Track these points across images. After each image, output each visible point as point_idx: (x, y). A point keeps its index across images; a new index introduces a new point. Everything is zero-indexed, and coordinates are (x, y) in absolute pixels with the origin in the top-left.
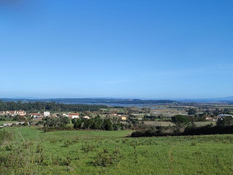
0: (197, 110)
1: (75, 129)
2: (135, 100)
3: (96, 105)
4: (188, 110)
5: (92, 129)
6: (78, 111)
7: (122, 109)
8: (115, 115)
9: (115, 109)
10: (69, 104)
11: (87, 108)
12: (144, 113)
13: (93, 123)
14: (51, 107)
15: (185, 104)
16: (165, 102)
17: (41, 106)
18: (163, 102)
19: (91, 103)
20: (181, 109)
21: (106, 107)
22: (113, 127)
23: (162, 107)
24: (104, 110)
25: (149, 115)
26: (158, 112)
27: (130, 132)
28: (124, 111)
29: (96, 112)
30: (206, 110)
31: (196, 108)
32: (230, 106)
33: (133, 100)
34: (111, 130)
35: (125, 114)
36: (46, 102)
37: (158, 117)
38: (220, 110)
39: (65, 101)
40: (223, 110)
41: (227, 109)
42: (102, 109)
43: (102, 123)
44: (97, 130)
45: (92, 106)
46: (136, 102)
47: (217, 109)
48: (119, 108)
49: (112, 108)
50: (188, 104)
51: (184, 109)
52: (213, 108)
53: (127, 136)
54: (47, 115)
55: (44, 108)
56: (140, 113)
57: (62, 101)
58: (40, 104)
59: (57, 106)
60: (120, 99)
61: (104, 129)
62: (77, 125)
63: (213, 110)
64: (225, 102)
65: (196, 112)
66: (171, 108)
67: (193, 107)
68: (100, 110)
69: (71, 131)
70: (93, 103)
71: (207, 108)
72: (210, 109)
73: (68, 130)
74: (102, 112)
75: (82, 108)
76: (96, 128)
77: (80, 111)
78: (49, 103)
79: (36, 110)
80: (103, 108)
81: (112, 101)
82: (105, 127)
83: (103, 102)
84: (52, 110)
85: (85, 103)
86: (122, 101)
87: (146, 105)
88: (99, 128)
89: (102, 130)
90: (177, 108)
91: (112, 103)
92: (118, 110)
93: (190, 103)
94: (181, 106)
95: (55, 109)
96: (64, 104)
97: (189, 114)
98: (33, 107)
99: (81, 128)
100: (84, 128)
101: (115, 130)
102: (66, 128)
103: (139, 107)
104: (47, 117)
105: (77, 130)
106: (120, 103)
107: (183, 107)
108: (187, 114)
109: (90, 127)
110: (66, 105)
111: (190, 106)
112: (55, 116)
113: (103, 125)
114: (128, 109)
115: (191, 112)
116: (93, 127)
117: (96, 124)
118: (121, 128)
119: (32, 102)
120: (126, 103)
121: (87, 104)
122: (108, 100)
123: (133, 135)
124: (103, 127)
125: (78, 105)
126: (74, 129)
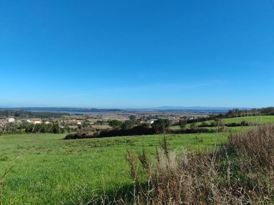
0: (137, 116)
1: (27, 132)
2: (93, 109)
3: (60, 113)
4: (130, 116)
5: (42, 133)
6: (44, 118)
7: (82, 116)
8: (75, 120)
9: (76, 116)
10: (37, 112)
11: (52, 115)
12: (98, 119)
13: (43, 127)
14: (19, 114)
15: (129, 112)
16: (115, 111)
17: (11, 113)
18: (113, 111)
19: (57, 111)
20: (126, 116)
21: (68, 115)
22: (61, 130)
23: (112, 114)
24: (66, 116)
25: (101, 120)
26: (109, 118)
27: (64, 135)
28: (82, 117)
29: (59, 118)
30: (143, 116)
31: (137, 115)
32: (160, 113)
33: (91, 109)
34: (59, 133)
35: (83, 120)
36: (15, 110)
37: (108, 121)
38: (152, 116)
39: (35, 110)
40: (155, 116)
41: (157, 115)
42: (64, 116)
43: (51, 128)
44: (46, 133)
45: (56, 114)
46: (93, 110)
47: (150, 115)
48: (79, 115)
49: (74, 115)
50: (131, 112)
51: (128, 115)
52: (148, 115)
53: (62, 138)
54: (11, 121)
55: (13, 115)
56: (95, 119)
57: (31, 109)
58: (9, 112)
59: (25, 113)
60: (81, 108)
61: (52, 132)
62: (29, 129)
63: (148, 116)
64: (156, 111)
65: (136, 117)
66: (119, 115)
67: (135, 114)
68: (63, 117)
69: (22, 135)
70: (58, 111)
71: (144, 115)
72: (146, 116)
73: (19, 134)
74: (64, 118)
75: (47, 115)
76: (46, 132)
77: (45, 118)
78: (18, 111)
79: (5, 117)
80: (66, 115)
81: (74, 110)
82: (53, 131)
83: (67, 111)
84: (21, 116)
85: (52, 111)
86: (82, 110)
87: (101, 113)
88: (48, 132)
89: (51, 133)
90: (123, 115)
91: (74, 111)
92: (78, 117)
93: (133, 111)
94: (127, 113)
95: (24, 116)
96: (32, 112)
97: (131, 119)
98: (2, 114)
99: (32, 132)
100: (34, 132)
101: (62, 133)
102: (17, 133)
103: (95, 114)
104: (12, 122)
105: (28, 133)
106: (81, 111)
107: (127, 114)
108: (129, 119)
109: (40, 131)
110: (33, 113)
111: (133, 113)
112: (19, 122)
113: (52, 129)
114: (86, 116)
115: (132, 117)
116: (43, 131)
117: (45, 128)
118: (68, 131)
119: (2, 110)
120: (86, 111)
121: (53, 112)
122: (71, 109)
123: (67, 138)
124: (52, 131)
125: (45, 113)
126: (25, 133)
